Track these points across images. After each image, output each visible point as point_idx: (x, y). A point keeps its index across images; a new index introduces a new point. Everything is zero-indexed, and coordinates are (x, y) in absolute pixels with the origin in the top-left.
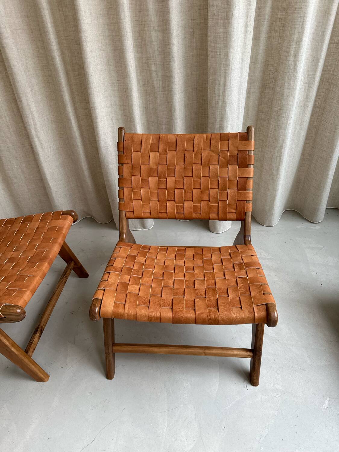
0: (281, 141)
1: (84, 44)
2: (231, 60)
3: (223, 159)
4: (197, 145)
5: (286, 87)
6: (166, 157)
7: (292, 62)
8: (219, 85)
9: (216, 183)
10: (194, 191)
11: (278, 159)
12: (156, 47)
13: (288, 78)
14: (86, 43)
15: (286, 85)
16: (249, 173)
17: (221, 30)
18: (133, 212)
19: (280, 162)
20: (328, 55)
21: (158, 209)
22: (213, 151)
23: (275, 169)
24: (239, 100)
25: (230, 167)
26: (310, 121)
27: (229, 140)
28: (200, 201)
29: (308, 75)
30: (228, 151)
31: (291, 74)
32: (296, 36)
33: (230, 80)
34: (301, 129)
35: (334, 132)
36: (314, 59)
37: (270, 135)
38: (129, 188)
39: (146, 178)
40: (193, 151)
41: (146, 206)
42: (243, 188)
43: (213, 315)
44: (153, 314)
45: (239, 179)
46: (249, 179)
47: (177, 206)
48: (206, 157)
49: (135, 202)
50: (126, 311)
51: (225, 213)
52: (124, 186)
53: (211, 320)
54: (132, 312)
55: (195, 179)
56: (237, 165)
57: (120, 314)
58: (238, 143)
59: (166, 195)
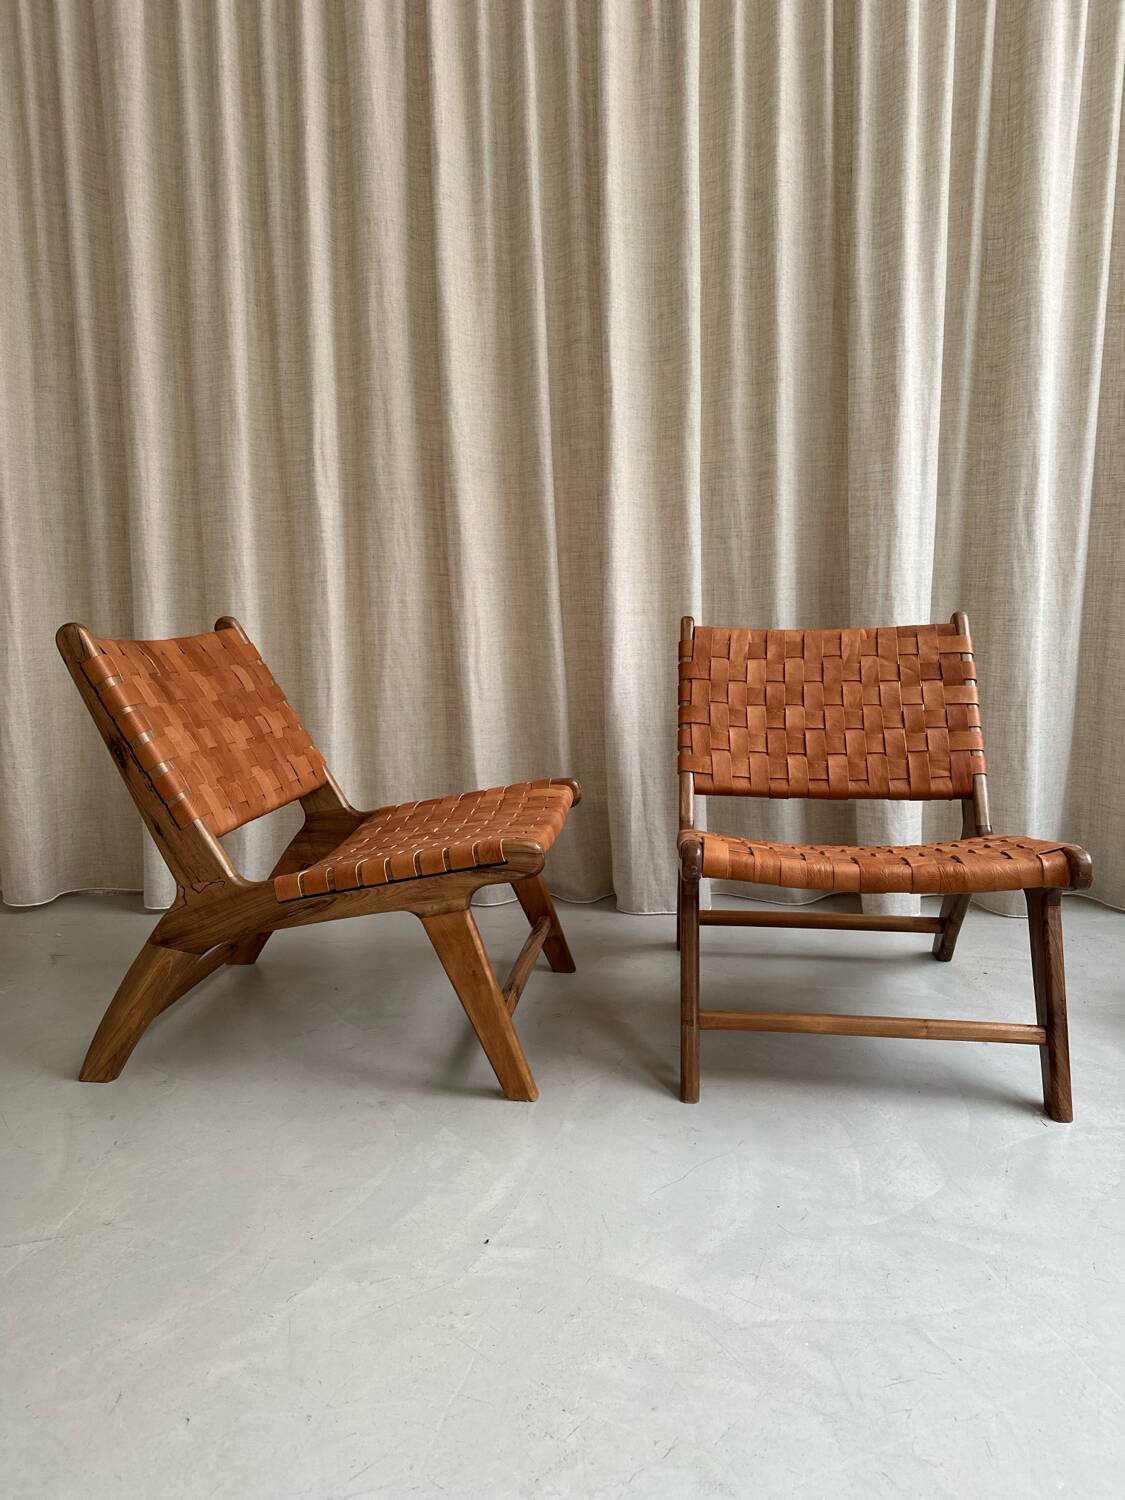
0: (1021, 689)
1: (613, 490)
2: (899, 517)
3: (909, 671)
4: (848, 647)
5: (1017, 575)
6: (781, 670)
7: (1022, 527)
8: (876, 566)
9: (899, 717)
10: (849, 735)
11: (1021, 733)
12: (743, 504)
13: (1018, 556)
14: (617, 489)
15: (1016, 569)
16: (970, 695)
17: (878, 467)
18: (712, 775)
19: (1025, 739)
21: (766, 771)
22: (883, 657)
23: (1016, 757)
24: (919, 598)
25: (925, 686)
26: (1080, 663)
27: (916, 637)
28: (864, 754)
29: (1059, 558)
30: (917, 655)
31: (1025, 548)
32: (1024, 480)
33: (900, 554)
34: (1061, 671)
36: (1067, 528)
38: (703, 726)
39: (740, 708)
40: (841, 656)
41: (739, 765)
42: (960, 725)
43: (950, 868)
44: (816, 867)
45: (948, 708)
46: (971, 707)
47: (811, 765)
48: (870, 667)
49: (716, 756)
50: (758, 860)
51: (925, 778)
52: (693, 720)
53: (947, 875)
54: (770, 862)
55: (850, 709)
56: (941, 680)
57: (746, 865)
58: (937, 641)
59: (784, 742)
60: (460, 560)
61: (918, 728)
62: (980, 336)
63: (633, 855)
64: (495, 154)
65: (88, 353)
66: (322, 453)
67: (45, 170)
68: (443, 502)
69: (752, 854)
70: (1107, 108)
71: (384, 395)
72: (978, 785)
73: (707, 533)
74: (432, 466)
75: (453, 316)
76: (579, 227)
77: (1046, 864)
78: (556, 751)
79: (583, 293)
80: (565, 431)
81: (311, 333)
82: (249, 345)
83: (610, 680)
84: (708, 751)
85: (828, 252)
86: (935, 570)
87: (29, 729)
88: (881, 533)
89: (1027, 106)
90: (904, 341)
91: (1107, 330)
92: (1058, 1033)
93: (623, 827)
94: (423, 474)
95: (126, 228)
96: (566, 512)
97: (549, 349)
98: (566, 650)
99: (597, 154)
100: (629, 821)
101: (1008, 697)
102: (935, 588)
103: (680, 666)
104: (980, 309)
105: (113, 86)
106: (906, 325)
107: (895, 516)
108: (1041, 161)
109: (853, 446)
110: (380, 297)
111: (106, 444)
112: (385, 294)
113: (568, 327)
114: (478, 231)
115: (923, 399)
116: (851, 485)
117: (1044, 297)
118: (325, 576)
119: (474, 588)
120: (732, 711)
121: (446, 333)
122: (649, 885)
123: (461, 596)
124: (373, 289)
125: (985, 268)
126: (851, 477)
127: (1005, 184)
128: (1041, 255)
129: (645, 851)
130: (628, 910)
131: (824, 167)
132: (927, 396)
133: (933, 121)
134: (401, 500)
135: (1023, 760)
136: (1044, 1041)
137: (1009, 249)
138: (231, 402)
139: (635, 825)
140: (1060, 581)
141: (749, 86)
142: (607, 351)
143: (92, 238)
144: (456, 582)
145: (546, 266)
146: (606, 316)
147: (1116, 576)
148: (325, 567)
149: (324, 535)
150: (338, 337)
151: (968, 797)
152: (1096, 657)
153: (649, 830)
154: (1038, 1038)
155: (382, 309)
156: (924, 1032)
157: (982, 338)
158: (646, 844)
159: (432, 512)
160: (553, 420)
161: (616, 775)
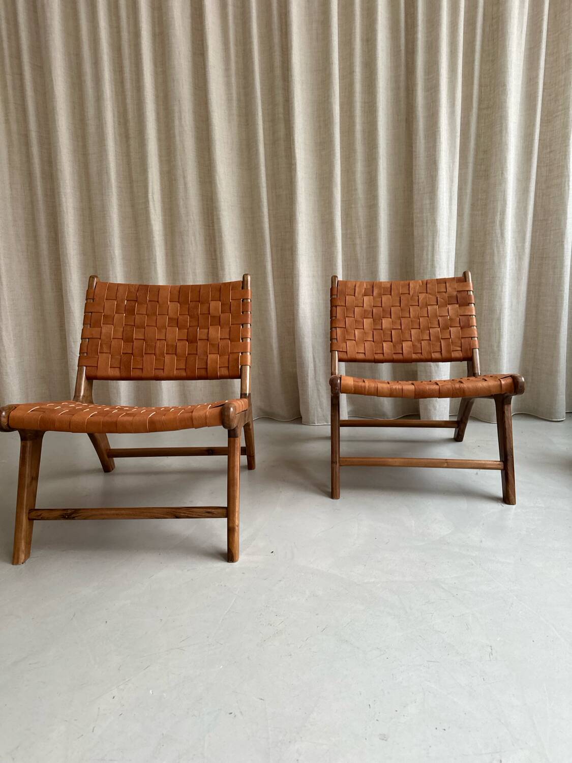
0: (498, 312)
1: (298, 214)
2: (438, 226)
3: (442, 300)
4: (413, 289)
5: (496, 255)
6: (380, 301)
7: (498, 231)
8: (428, 251)
9: (437, 323)
10: (413, 331)
11: (498, 333)
12: (362, 221)
13: (497, 246)
14: (299, 213)
15: (496, 252)
16: (471, 311)
17: (428, 202)
18: (347, 352)
19: (500, 336)
20: (534, 231)
21: (373, 350)
22: (430, 294)
23: (495, 345)
24: (448, 267)
25: (450, 307)
27: (446, 283)
28: (420, 341)
29: (517, 247)
30: (446, 292)
31: (500, 241)
32: (500, 208)
33: (439, 245)
34: (518, 303)
35: (556, 303)
36: (520, 232)
37: (484, 308)
38: (342, 329)
39: (360, 319)
40: (409, 294)
41: (360, 347)
42: (466, 325)
43: (457, 386)
44: (394, 387)
45: (461, 317)
46: (471, 316)
47: (394, 346)
48: (423, 299)
49: (348, 342)
50: (367, 384)
51: (449, 352)
52: (337, 326)
53: (456, 389)
54: (373, 385)
55: (413, 319)
56: (457, 304)
57: (361, 387)
58: (456, 285)
59: (382, 336)
60: (222, 251)
61: (446, 327)
62: (478, 136)
63: (310, 397)
64: (236, 45)
65: (35, 150)
66: (153, 198)
67: (11, 56)
68: (213, 222)
69: (364, 382)
70: (541, 19)
71: (183, 169)
72: (475, 354)
73: (344, 236)
74: (207, 204)
75: (216, 128)
76: (279, 83)
77: (503, 382)
78: (271, 346)
79: (281, 116)
80: (273, 185)
81: (146, 137)
82: (116, 144)
83: (297, 310)
84: (345, 340)
85: (402, 94)
86: (456, 254)
87: (12, 339)
88: (430, 234)
89: (501, 18)
90: (440, 138)
91: (541, 132)
92: (509, 463)
93: (305, 383)
94: (203, 209)
95: (53, 85)
96: (274, 228)
97: (265, 144)
98: (275, 296)
99: (287, 45)
100: (307, 380)
101: (491, 315)
102: (456, 263)
103: (331, 300)
104: (478, 122)
105: (44, 12)
106: (441, 130)
107: (437, 226)
108: (507, 46)
109: (415, 192)
110: (180, 119)
111: (46, 195)
112: (183, 117)
113: (274, 133)
114: (228, 84)
115: (450, 167)
116: (415, 211)
117: (509, 115)
118: (156, 260)
119: (229, 265)
120: (356, 321)
121: (213, 136)
122: (317, 411)
123: (223, 269)
124: (176, 115)
125: (480, 101)
126: (415, 207)
127: (491, 58)
128: (508, 94)
129: (315, 395)
130: (307, 423)
131: (400, 50)
132: (451, 166)
133: (454, 26)
134: (192, 221)
135: (499, 346)
136: (502, 468)
137: (492, 91)
138: (108, 173)
139: (311, 382)
140: (518, 258)
141: (362, 9)
142: (294, 145)
143: (35, 90)
144: (220, 262)
145: (262, 102)
146: (293, 127)
147: (545, 256)
148: (156, 255)
149: (155, 239)
150: (159, 140)
151: (470, 359)
152: (535, 296)
153: (317, 383)
154: (500, 466)
155: (181, 125)
156: (446, 465)
157: (479, 137)
158: (316, 391)
159: (208, 228)
160: (267, 180)
161: (301, 357)
